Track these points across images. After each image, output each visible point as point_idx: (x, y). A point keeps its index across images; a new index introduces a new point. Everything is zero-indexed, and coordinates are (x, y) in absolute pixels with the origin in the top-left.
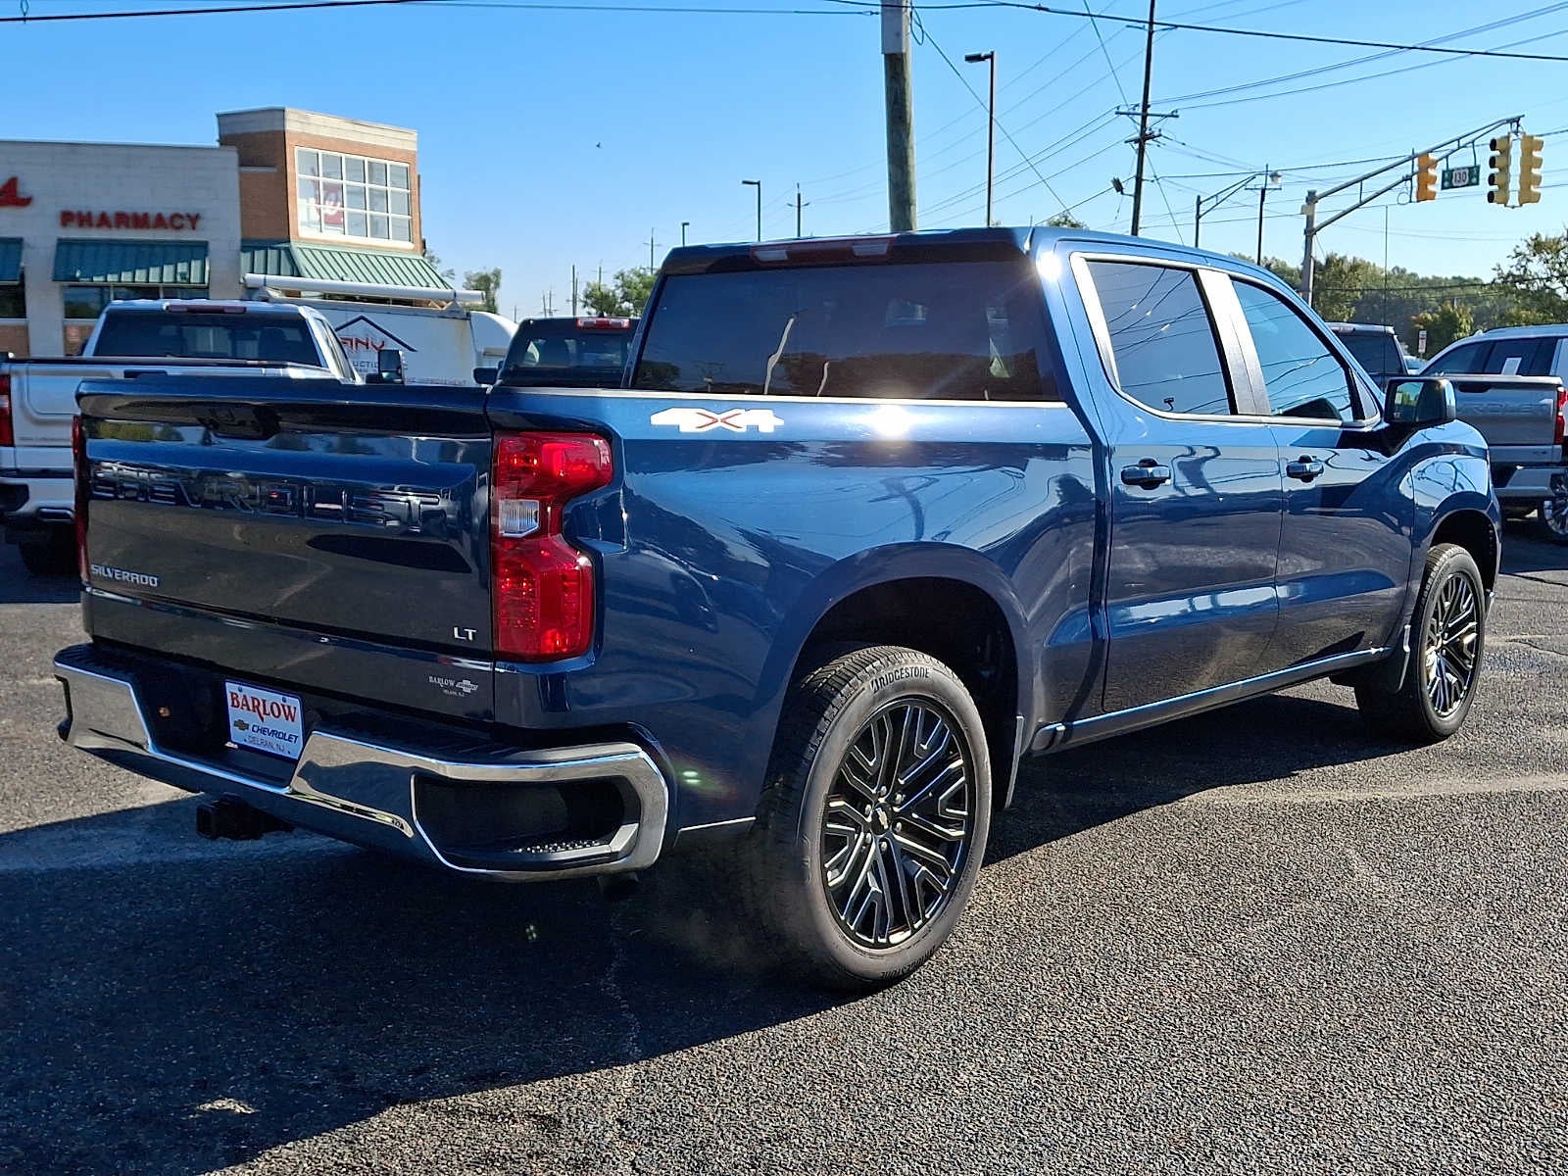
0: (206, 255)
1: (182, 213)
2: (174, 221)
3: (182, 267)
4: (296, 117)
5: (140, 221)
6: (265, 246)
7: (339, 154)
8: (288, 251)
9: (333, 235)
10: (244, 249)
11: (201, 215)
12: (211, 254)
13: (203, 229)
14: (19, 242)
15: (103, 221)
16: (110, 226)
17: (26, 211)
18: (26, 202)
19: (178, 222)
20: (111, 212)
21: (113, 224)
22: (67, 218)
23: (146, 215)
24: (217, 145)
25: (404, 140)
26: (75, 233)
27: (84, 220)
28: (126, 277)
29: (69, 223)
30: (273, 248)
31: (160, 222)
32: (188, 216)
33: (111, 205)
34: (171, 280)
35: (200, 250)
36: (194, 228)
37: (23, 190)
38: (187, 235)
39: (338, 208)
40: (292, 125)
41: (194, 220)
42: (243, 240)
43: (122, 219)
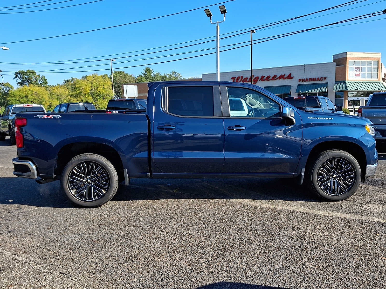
0: (327, 85)
1: (323, 77)
2: (321, 79)
3: (322, 88)
4: (349, 54)
5: (314, 80)
6: (340, 82)
7: (360, 61)
8: (345, 83)
9: (357, 78)
10: (335, 84)
11: (327, 77)
12: (328, 85)
13: (327, 80)
14: (290, 86)
15: (307, 80)
16: (308, 81)
17: (292, 79)
18: (293, 78)
19: (322, 79)
20: (308, 78)
21: (309, 81)
22: (300, 80)
23: (315, 78)
24: (333, 62)
25: (378, 55)
26: (301, 83)
27: (303, 80)
28: (310, 91)
29: (300, 81)
30: (342, 83)
31: (318, 79)
32: (324, 77)
33: (308, 77)
34: (319, 91)
35: (326, 84)
36: (325, 80)
37: (292, 76)
38: (324, 82)
39: (360, 72)
40: (348, 55)
41: (325, 78)
42: (335, 82)
43: (311, 80)
